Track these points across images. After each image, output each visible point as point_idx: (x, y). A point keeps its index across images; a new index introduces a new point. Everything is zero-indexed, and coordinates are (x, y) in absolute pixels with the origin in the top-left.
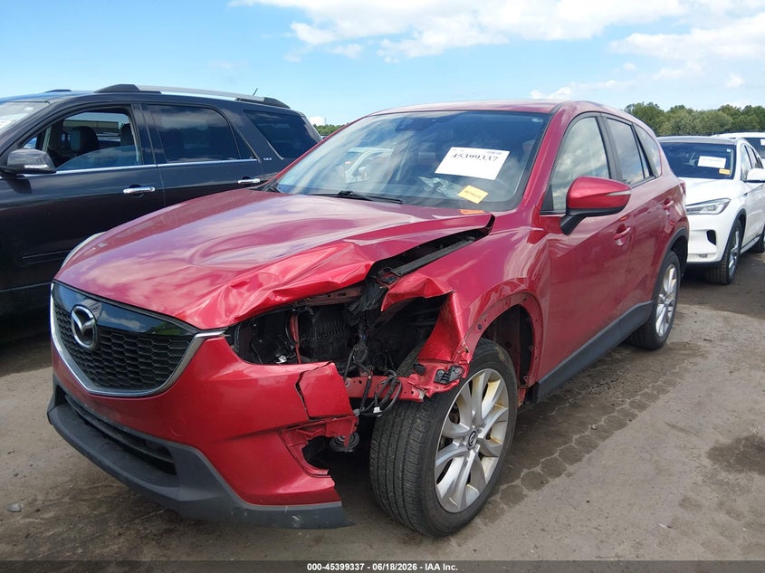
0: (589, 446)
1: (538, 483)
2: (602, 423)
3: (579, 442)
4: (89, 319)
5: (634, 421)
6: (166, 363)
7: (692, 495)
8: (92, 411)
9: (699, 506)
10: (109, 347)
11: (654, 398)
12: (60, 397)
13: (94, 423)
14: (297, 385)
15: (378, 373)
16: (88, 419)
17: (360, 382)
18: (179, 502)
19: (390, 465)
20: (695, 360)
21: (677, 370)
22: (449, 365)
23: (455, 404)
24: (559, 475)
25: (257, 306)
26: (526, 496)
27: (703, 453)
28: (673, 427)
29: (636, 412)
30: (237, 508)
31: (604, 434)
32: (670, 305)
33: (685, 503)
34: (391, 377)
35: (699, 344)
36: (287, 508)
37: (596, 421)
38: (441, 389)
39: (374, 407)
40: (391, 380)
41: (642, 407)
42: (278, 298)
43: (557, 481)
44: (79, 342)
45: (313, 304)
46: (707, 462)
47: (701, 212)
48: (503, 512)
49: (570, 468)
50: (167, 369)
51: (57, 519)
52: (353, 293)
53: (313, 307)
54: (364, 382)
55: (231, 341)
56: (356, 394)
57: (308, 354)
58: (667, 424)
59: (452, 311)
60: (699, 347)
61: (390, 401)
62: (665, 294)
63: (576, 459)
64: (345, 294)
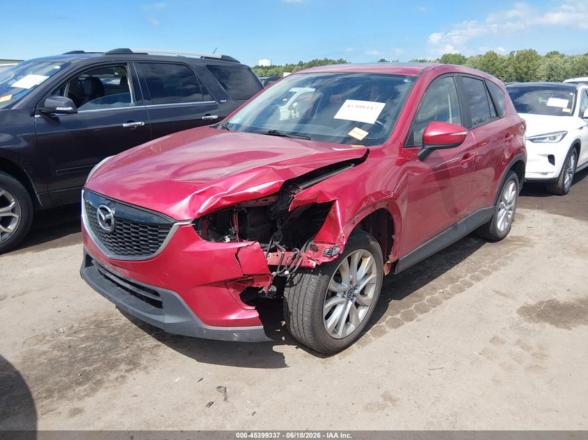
0: (435, 303)
1: (396, 324)
2: (448, 289)
3: (429, 301)
4: (109, 213)
5: (470, 288)
6: (157, 240)
7: (500, 336)
8: (110, 270)
9: (503, 342)
10: (121, 230)
11: (487, 273)
12: (88, 261)
13: (112, 277)
14: (236, 255)
15: (289, 250)
16: (108, 275)
17: (277, 256)
18: (164, 324)
19: (295, 307)
20: (525, 248)
21: (510, 255)
22: (333, 246)
23: (338, 270)
24: (412, 320)
25: (213, 207)
26: (388, 332)
27: (514, 310)
28: (497, 292)
29: (474, 282)
30: (200, 328)
31: (447, 296)
32: (510, 209)
33: (495, 340)
34: (296, 252)
35: (531, 237)
36: (230, 329)
37: (444, 288)
38: (327, 260)
39: (285, 271)
40: (296, 255)
41: (478, 279)
42: (225, 203)
43: (410, 324)
44: (103, 227)
45: (246, 206)
46: (516, 316)
47: (544, 141)
48: (371, 341)
49: (420, 316)
50: (157, 244)
51: (87, 338)
52: (272, 199)
53: (246, 208)
54: (280, 256)
55: (196, 228)
56: (274, 263)
57: (243, 237)
58: (494, 291)
59: (335, 212)
60: (530, 240)
61: (295, 267)
62: (505, 202)
63: (424, 310)
64: (267, 200)
